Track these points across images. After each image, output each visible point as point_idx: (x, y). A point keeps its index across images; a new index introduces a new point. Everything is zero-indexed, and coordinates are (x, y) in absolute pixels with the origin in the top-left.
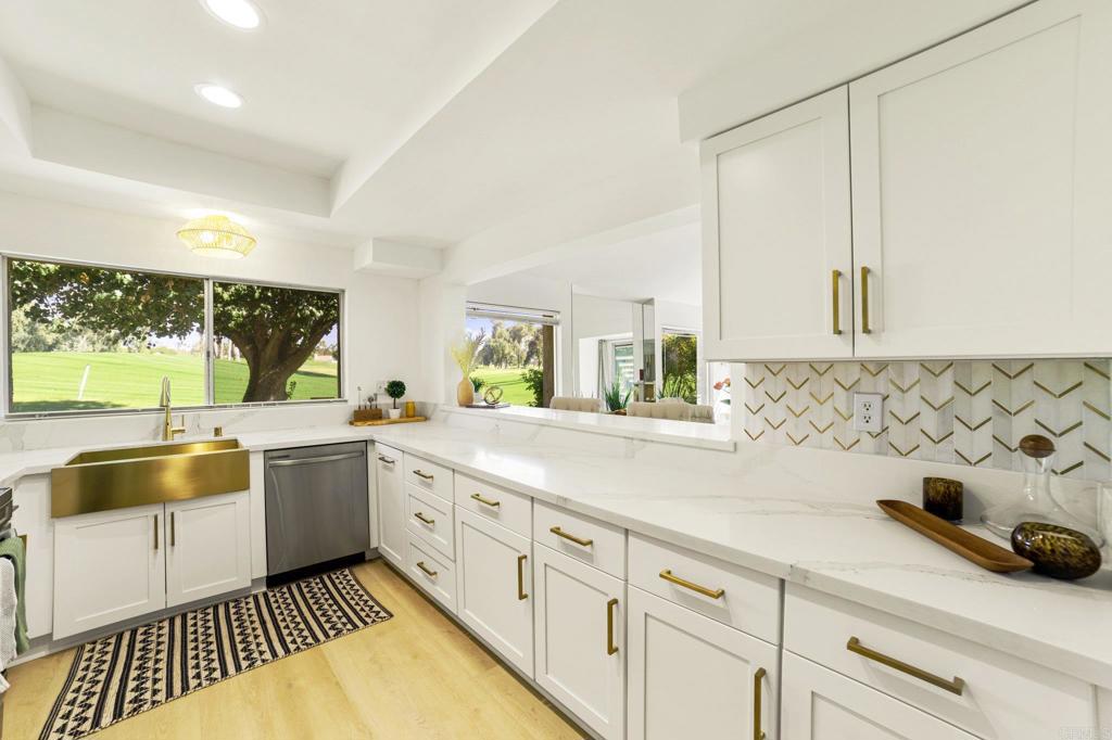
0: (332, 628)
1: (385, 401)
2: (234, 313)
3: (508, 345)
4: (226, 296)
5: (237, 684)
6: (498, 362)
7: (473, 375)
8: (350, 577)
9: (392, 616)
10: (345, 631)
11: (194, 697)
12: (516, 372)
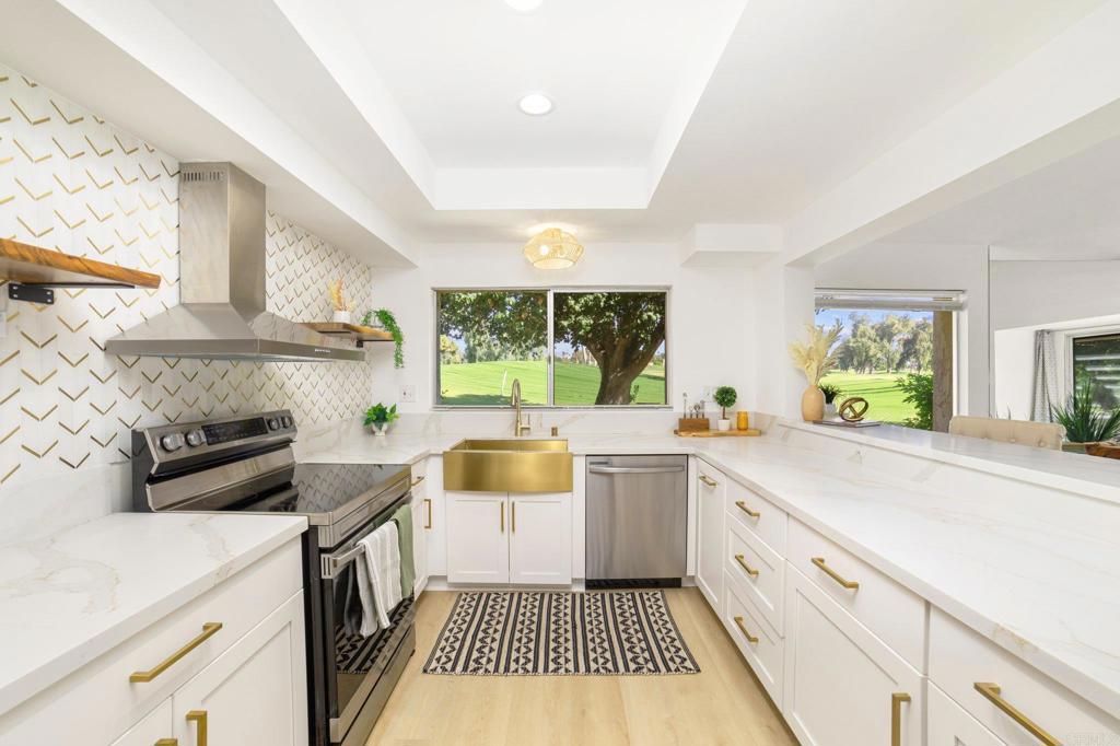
0: (634, 660)
1: (712, 409)
2: (584, 322)
3: (873, 345)
4: (577, 308)
5: (543, 682)
6: (860, 366)
7: (825, 381)
8: (661, 603)
9: (699, 671)
10: (645, 670)
11: (512, 679)
12: (890, 378)
